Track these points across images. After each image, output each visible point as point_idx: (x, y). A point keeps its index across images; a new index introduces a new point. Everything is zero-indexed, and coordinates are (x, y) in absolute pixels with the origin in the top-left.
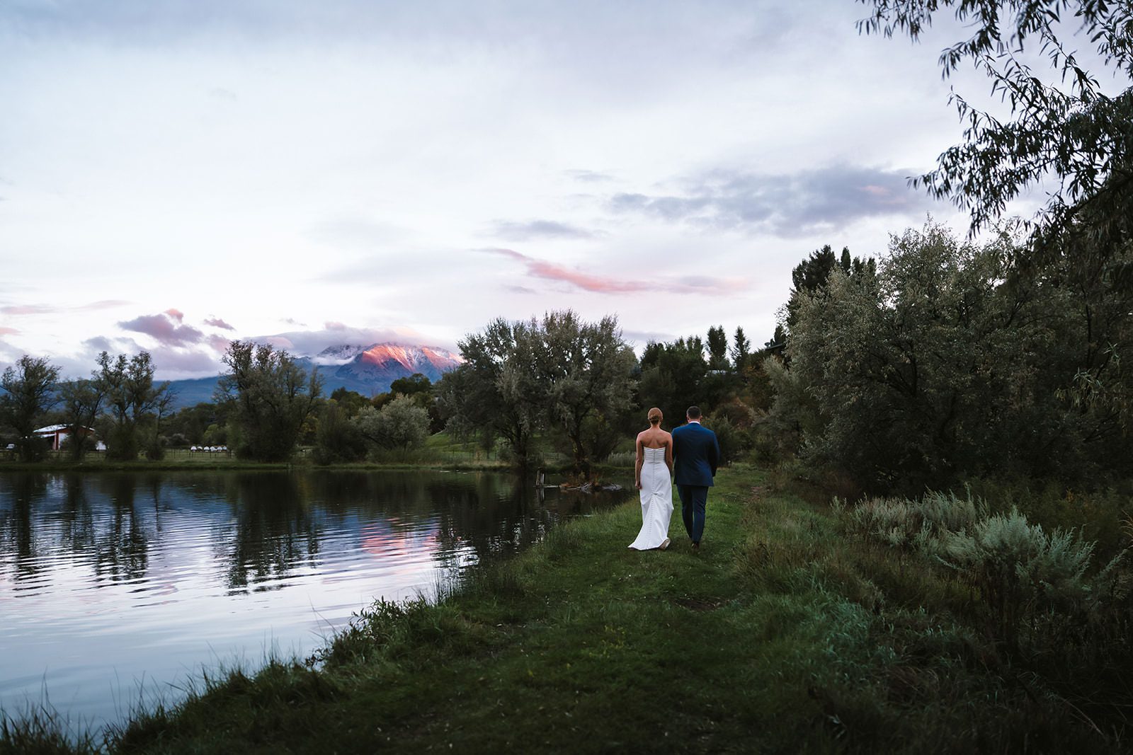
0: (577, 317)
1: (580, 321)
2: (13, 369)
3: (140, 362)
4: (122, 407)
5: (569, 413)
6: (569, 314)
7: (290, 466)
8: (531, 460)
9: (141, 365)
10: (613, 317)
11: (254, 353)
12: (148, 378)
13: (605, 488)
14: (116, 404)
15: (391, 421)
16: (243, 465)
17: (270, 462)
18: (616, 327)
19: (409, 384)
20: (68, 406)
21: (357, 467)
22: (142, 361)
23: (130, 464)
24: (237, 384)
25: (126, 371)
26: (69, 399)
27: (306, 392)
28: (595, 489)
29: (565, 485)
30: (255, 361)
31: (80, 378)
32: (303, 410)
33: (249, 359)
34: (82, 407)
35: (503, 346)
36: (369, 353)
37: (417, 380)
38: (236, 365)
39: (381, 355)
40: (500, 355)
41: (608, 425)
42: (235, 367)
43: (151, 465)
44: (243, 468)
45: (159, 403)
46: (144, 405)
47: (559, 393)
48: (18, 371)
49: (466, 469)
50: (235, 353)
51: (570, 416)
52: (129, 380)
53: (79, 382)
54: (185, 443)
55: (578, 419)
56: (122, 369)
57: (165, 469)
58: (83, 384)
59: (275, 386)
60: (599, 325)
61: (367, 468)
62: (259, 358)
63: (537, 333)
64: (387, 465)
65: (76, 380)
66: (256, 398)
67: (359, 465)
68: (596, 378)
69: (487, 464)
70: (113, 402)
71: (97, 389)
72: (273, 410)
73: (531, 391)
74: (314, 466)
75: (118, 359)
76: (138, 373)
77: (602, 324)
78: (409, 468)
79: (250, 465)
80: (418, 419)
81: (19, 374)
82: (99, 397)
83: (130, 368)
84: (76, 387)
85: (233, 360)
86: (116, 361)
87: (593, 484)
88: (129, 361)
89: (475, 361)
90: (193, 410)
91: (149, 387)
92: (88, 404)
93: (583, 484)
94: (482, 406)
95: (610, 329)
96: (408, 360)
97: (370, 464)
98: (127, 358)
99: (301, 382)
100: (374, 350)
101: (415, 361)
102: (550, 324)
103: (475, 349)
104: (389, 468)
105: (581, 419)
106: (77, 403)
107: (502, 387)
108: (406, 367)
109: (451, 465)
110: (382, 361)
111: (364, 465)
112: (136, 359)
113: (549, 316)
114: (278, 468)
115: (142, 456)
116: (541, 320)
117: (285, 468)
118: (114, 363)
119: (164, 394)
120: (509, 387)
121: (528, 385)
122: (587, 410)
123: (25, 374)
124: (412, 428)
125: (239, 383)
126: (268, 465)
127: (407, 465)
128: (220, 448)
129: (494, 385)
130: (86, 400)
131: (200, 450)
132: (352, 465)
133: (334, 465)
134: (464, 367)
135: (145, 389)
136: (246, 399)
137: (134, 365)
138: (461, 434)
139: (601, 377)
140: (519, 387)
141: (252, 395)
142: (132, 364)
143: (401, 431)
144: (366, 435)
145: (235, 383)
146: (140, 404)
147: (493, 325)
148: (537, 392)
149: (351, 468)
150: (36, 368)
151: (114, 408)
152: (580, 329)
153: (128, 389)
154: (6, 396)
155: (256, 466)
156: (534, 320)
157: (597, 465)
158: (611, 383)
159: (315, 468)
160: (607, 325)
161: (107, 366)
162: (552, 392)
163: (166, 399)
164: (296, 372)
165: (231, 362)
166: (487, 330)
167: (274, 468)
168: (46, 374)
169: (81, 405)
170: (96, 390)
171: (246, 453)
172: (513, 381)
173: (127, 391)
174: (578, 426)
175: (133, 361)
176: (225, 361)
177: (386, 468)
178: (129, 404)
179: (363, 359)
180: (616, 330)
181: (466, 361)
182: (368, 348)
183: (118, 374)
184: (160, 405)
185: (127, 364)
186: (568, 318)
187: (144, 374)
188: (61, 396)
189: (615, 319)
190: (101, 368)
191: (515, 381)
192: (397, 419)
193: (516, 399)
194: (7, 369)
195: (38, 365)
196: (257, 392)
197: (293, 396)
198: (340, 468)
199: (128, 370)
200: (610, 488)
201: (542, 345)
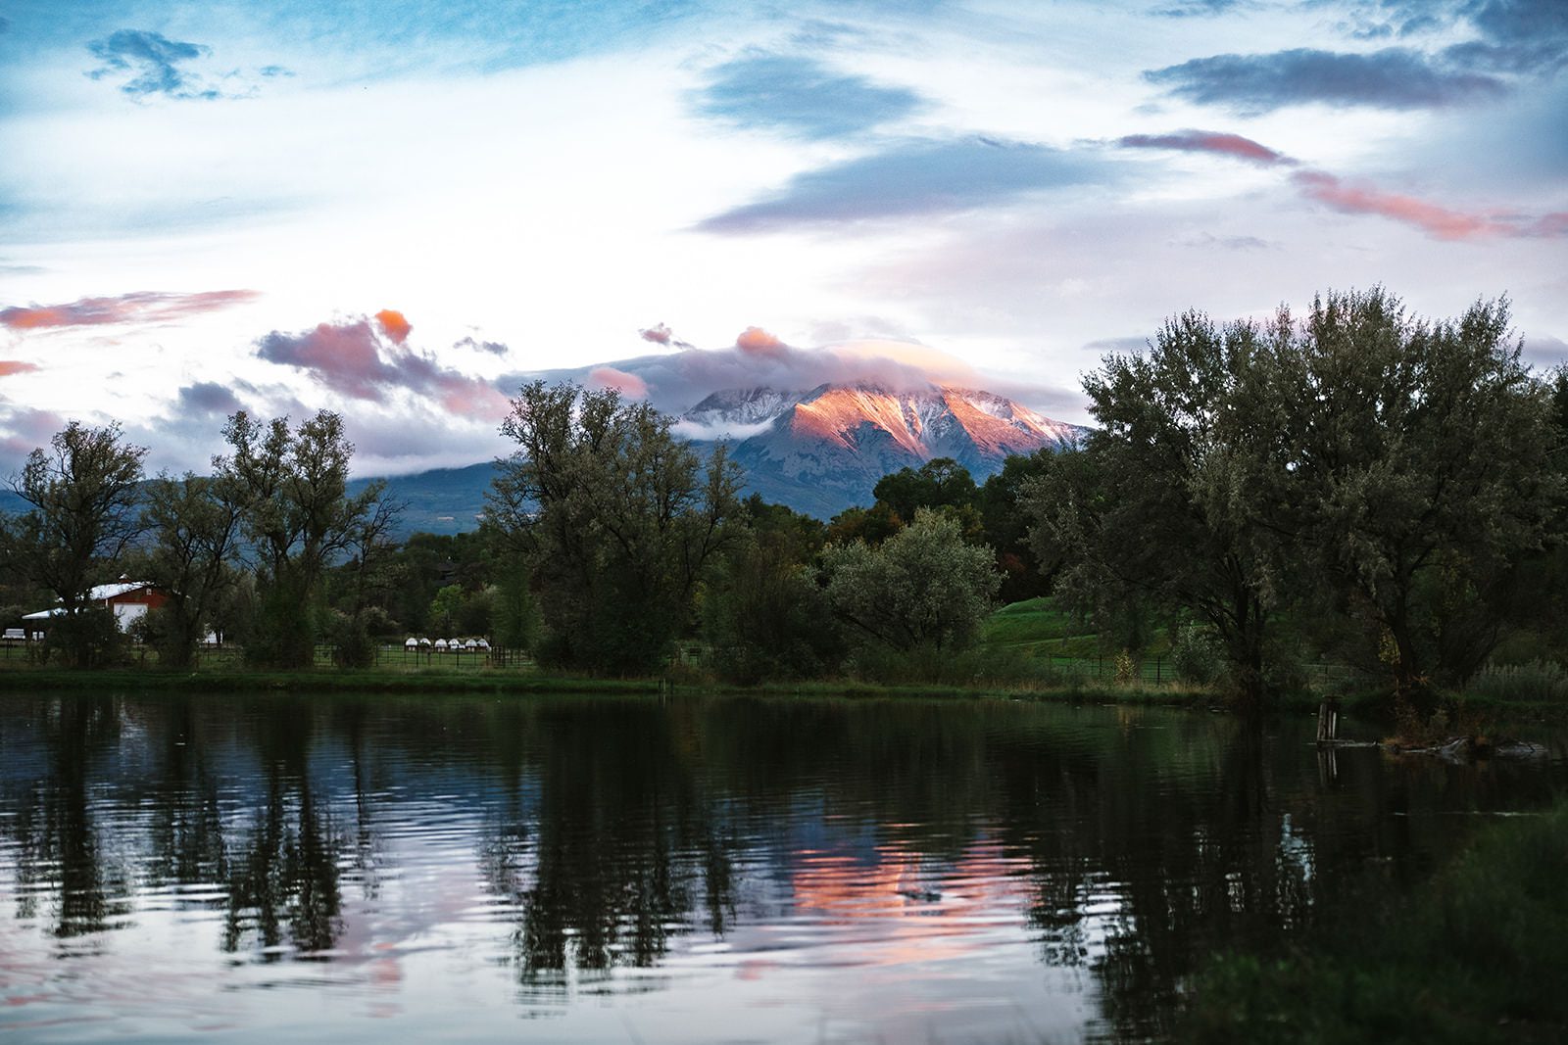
0: (1397, 310)
1: (1405, 319)
2: (47, 456)
3: (318, 436)
4: (279, 539)
5: (1382, 560)
6: (1376, 302)
7: (665, 686)
8: (1273, 679)
9: (322, 444)
10: (1496, 306)
11: (577, 412)
12: (335, 474)
13: (1502, 751)
14: (268, 534)
15: (904, 577)
16: (553, 682)
17: (618, 676)
18: (1506, 333)
19: (919, 485)
20: (163, 539)
21: (822, 691)
22: (322, 433)
23: (301, 677)
24: (538, 488)
25: (289, 457)
26: (166, 524)
27: (700, 507)
28: (1476, 752)
29: (1395, 741)
30: (577, 429)
31: (188, 475)
32: (692, 550)
33: (566, 426)
34: (194, 543)
35: (1199, 385)
36: (810, 408)
37: (939, 475)
38: (534, 440)
39: (840, 412)
40: (1190, 409)
41: (1469, 591)
42: (534, 447)
43: (344, 680)
44: (556, 690)
45: (359, 531)
46: (328, 538)
47: (1353, 507)
48: (57, 459)
49: (1099, 700)
50: (532, 413)
51: (1382, 565)
52: (296, 480)
53: (187, 483)
54: (389, 630)
55: (1402, 576)
56: (280, 454)
57: (378, 689)
58: (195, 486)
59: (627, 490)
60: (1457, 329)
61: (850, 694)
62: (587, 422)
63: (1292, 352)
64: (899, 688)
65: (181, 479)
66: (584, 520)
67: (829, 687)
68: (1450, 468)
69: (1150, 689)
70: (260, 530)
71: (226, 500)
72: (624, 549)
73: (1276, 501)
74: (725, 687)
75: (271, 430)
76: (316, 461)
77: (1466, 325)
78: (955, 695)
79: (569, 683)
80: (972, 573)
81: (58, 464)
82: (229, 520)
83: (298, 450)
84: (182, 495)
85: (527, 430)
86: (265, 433)
87: (1471, 742)
88: (293, 434)
89: (1128, 428)
90: (400, 550)
91: (338, 493)
92: (206, 535)
93: (1442, 740)
94: (1148, 541)
95: (1488, 337)
96: (906, 426)
97: (854, 683)
98: (289, 426)
99: (688, 481)
100: (822, 401)
101: (922, 426)
102: (1325, 326)
103: (1129, 394)
104: (905, 695)
105: (1410, 574)
106: (182, 532)
107: (1204, 493)
108: (903, 442)
109: (1060, 690)
110: (843, 428)
111: (842, 688)
112: (309, 430)
113: (1324, 307)
114: (637, 691)
115: (323, 659)
116: (1302, 316)
117: (654, 691)
118: (261, 439)
119: (373, 509)
120: (1223, 489)
121: (1271, 488)
122: (1428, 550)
123: (73, 466)
124: (956, 595)
125: (543, 485)
126: (615, 683)
127: (948, 689)
128: (470, 642)
129: (1183, 485)
130: (201, 528)
131: (426, 646)
132: (813, 685)
133: (770, 685)
134: (1099, 440)
135: (330, 500)
136: (560, 525)
137: (307, 442)
138: (1094, 609)
139: (1467, 464)
140: (1247, 492)
141: (573, 514)
142: (300, 440)
143: (931, 602)
144: (843, 613)
145: (532, 485)
146: (318, 533)
147: (1173, 335)
148: (1293, 506)
149: (811, 694)
150: (93, 452)
151: (264, 545)
152: (1406, 338)
153: (295, 499)
154: (33, 516)
155: (581, 686)
156: (1284, 318)
157: (1452, 694)
158: (1493, 481)
159: (724, 692)
160: (1481, 328)
161: (246, 445)
162: (1336, 504)
163: (378, 523)
164: (675, 457)
165: (524, 435)
166: (1157, 346)
167: (627, 691)
168: (115, 467)
169: (192, 537)
170: (222, 503)
171: (558, 654)
172: (1234, 476)
173: (290, 505)
174: (1404, 593)
175: (302, 433)
176: (510, 432)
177: (896, 695)
178: (295, 533)
179: (796, 423)
180: (1507, 340)
181: (1104, 427)
182: (808, 396)
183: (272, 464)
184: (364, 538)
185: (290, 440)
186: (1374, 312)
187: (328, 464)
188: (150, 518)
189: (1501, 312)
190: (231, 451)
191: (1240, 475)
192: (920, 573)
193: (1240, 522)
194: (34, 454)
195: (99, 444)
196: (585, 507)
197: (667, 516)
198: (781, 692)
199: (294, 456)
200: (1518, 751)
201: (1303, 382)
